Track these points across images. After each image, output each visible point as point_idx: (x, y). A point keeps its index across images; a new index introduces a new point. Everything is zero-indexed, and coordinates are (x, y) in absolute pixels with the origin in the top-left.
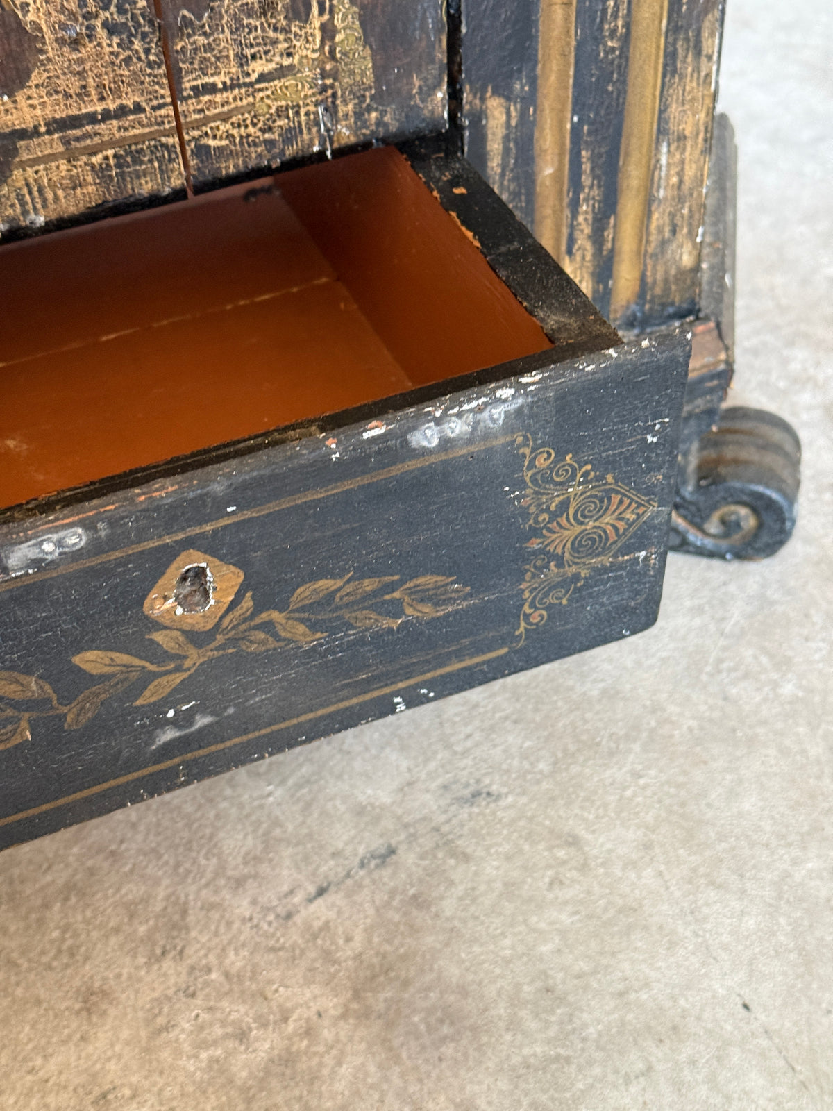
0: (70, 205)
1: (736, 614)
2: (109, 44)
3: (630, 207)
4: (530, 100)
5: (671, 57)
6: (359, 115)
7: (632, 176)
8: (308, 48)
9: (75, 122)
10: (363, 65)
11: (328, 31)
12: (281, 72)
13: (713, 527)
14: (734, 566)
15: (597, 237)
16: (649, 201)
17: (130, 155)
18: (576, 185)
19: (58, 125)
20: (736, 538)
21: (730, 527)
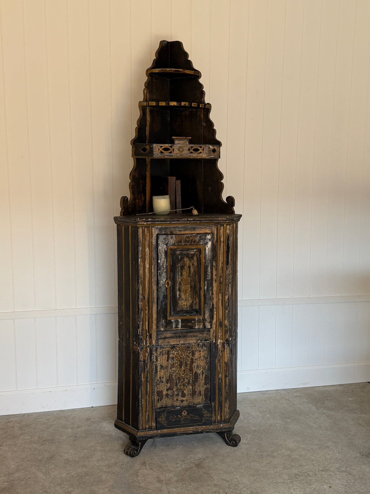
0: (186, 405)
1: (232, 450)
2: (190, 396)
3: (223, 412)
4: (215, 403)
5: (225, 402)
6: (204, 402)
7: (223, 409)
8: (201, 398)
9: (187, 400)
10: (204, 399)
11: (202, 397)
12: (199, 399)
13: (232, 443)
14: (233, 447)
15: (221, 414)
16: (224, 412)
17: (190, 402)
18: (219, 409)
19: (186, 400)
20: (234, 444)
21: (233, 443)
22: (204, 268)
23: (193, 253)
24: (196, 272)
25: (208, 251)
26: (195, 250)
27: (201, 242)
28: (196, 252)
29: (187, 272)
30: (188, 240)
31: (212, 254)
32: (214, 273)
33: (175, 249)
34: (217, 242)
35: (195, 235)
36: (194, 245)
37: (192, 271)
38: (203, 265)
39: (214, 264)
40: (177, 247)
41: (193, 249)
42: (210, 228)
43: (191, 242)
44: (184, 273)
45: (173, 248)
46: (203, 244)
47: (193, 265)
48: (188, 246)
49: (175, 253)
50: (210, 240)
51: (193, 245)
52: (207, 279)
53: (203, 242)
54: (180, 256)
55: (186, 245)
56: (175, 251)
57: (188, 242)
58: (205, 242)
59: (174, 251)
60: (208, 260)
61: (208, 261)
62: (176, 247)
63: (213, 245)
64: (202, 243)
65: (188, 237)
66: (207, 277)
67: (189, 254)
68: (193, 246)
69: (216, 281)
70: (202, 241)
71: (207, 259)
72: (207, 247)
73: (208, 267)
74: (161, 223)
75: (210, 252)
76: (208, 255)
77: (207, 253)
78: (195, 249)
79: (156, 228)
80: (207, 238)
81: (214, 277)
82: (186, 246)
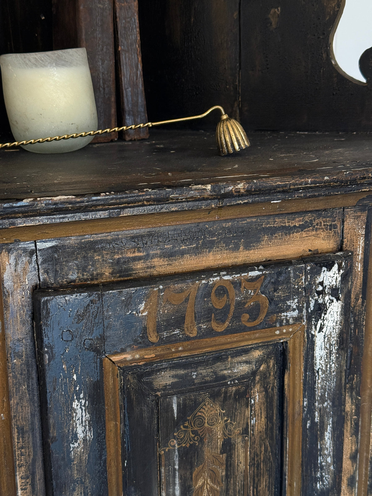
22: (304, 440)
23: (244, 369)
24: (259, 465)
25: (323, 353)
26: (257, 354)
27: (288, 309)
28: (260, 362)
29: (214, 477)
30: (218, 304)
31: (343, 362)
32: (348, 446)
33: (150, 363)
34: (364, 298)
35: (255, 273)
36: (254, 328)
37: (242, 466)
38: (298, 424)
39: (349, 407)
40: (160, 351)
41: (246, 351)
42: (332, 227)
43: (237, 317)
44: (200, 483)
45: (134, 360)
46: (298, 319)
47: (245, 431)
48: (222, 339)
49: (150, 384)
50: (334, 292)
51: (244, 329)
52: (314, 489)
53: (300, 309)
54: (175, 400)
55: (211, 333)
56: (150, 374)
57: (222, 315)
58: (308, 306)
59: (140, 377)
60: (322, 397)
61: (323, 400)
62: (150, 355)
63: (346, 311)
64: (295, 314)
65: (222, 291)
66: (316, 480)
67: (224, 377)
68: (246, 335)
69: (351, 482)
70: (294, 303)
71: (318, 393)
72: (321, 330)
73: (323, 429)
74: (57, 219)
75: (333, 357)
76: (324, 372)
77: (319, 363)
78: (256, 348)
79: (25, 250)
80: (321, 283)
81: (347, 464)
82: (208, 340)
